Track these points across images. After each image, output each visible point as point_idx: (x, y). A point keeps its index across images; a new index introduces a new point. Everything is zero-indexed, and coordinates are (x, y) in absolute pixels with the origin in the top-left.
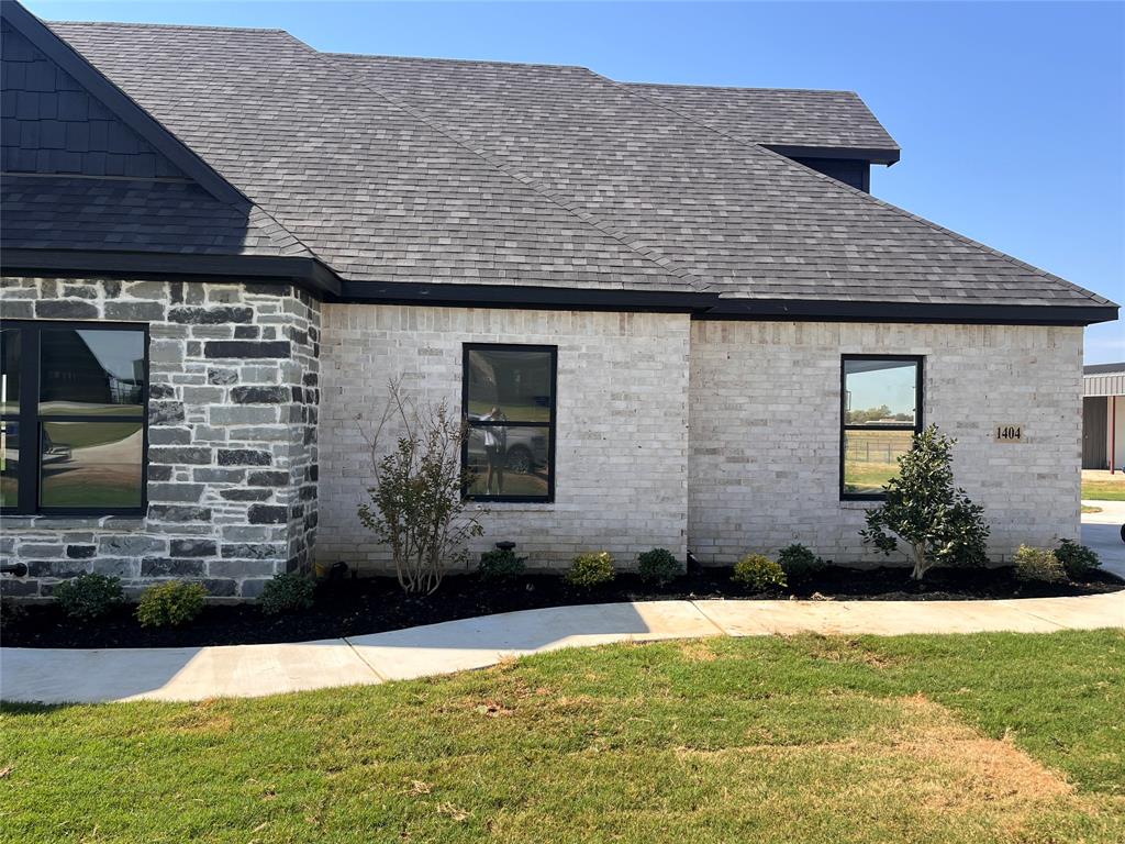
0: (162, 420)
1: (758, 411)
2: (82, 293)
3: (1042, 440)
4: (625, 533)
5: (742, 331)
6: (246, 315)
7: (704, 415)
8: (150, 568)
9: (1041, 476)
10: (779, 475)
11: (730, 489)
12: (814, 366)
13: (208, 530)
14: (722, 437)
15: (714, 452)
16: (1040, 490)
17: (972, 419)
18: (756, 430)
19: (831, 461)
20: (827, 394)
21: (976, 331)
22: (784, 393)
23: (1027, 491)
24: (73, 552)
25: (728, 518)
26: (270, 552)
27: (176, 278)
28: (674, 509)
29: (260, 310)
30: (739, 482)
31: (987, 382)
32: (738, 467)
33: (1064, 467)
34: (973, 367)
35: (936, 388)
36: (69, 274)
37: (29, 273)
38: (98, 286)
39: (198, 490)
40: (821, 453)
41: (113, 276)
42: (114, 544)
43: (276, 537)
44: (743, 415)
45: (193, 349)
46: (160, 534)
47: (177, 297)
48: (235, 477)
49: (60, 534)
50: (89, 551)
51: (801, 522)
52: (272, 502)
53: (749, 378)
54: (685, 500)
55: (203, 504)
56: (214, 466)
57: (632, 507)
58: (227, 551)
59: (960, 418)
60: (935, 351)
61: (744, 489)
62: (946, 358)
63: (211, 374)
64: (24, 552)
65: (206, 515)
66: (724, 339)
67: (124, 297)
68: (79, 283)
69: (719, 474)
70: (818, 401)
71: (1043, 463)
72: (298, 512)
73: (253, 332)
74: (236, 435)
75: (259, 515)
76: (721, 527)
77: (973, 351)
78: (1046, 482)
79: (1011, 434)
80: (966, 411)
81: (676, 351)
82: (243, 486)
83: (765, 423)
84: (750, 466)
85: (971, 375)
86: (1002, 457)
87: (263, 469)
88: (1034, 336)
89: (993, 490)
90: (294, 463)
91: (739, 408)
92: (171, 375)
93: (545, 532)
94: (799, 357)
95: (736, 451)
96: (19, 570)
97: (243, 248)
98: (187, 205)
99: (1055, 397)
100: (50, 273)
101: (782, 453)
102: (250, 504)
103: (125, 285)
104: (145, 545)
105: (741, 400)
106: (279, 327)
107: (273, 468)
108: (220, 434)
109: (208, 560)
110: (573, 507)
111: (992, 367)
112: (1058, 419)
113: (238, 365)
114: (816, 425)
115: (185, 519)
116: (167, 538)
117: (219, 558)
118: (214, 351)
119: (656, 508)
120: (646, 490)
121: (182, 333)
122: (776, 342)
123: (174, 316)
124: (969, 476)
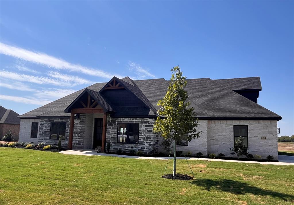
0: (140, 134)
1: (220, 134)
2: (133, 120)
3: (270, 139)
4: (198, 151)
5: (217, 122)
6: (149, 122)
7: (212, 134)
8: (139, 150)
9: (270, 145)
10: (224, 143)
11: (216, 145)
12: (229, 127)
13: (144, 146)
14: (215, 138)
15: (213, 140)
16: (270, 148)
17: (257, 136)
18: (220, 136)
19: (232, 141)
20: (231, 131)
21: (257, 121)
22: (224, 131)
23: (267, 148)
24: (132, 148)
25: (216, 150)
26: (151, 149)
27: (142, 118)
28: (205, 147)
29: (150, 121)
30: (217, 144)
31: (259, 129)
32: (217, 142)
33: (274, 144)
34: (256, 127)
35: (250, 130)
36: (132, 118)
37: (128, 118)
38: (135, 119)
39: (144, 141)
40: (231, 140)
41: (136, 118)
42: (135, 147)
43: (151, 147)
44: (218, 134)
45: (143, 126)
46: (140, 146)
47: (142, 120)
48: (147, 140)
49: (130, 146)
50: (133, 148)
51: (227, 151)
52: (151, 143)
53: (219, 129)
54: (207, 146)
55: (144, 143)
56: (145, 139)
57: (199, 147)
58: (146, 149)
59: (255, 135)
60: (250, 125)
61: (218, 145)
62: (252, 126)
63: (145, 128)
64: (127, 148)
65: (144, 144)
66: (215, 123)
67: (137, 120)
68: (133, 119)
69: (214, 143)
70: (230, 132)
71: (270, 143)
72: (154, 145)
73: (149, 124)
74: (148, 135)
75: (150, 145)
76: (215, 151)
77: (256, 125)
78: (271, 146)
79: (264, 138)
80: (256, 134)
81: (205, 125)
82: (148, 141)
83: (221, 135)
84: (219, 142)
85: (257, 128)
86: (262, 142)
87: (150, 139)
88: (268, 122)
89: (261, 147)
90: (154, 139)
91: (217, 133)
92: (141, 129)
93: (187, 150)
94: (226, 126)
95: (217, 140)
96: (126, 149)
97: (148, 114)
98: (144, 109)
99: (272, 132)
100: (130, 118)
101: (224, 140)
102: (149, 143)
103: (137, 119)
104: (138, 147)
105: (217, 132)
106: (152, 123)
107: (151, 139)
108: (146, 135)
109: (144, 149)
110: (191, 147)
111: (260, 127)
112: (273, 136)
113: (148, 127)
114: (230, 136)
115: (142, 145)
116: (140, 147)
117: (145, 149)
118: (146, 126)
119: (202, 147)
120: (201, 145)
121: (142, 124)
122: (223, 123)
123: (142, 122)
124: (256, 145)
